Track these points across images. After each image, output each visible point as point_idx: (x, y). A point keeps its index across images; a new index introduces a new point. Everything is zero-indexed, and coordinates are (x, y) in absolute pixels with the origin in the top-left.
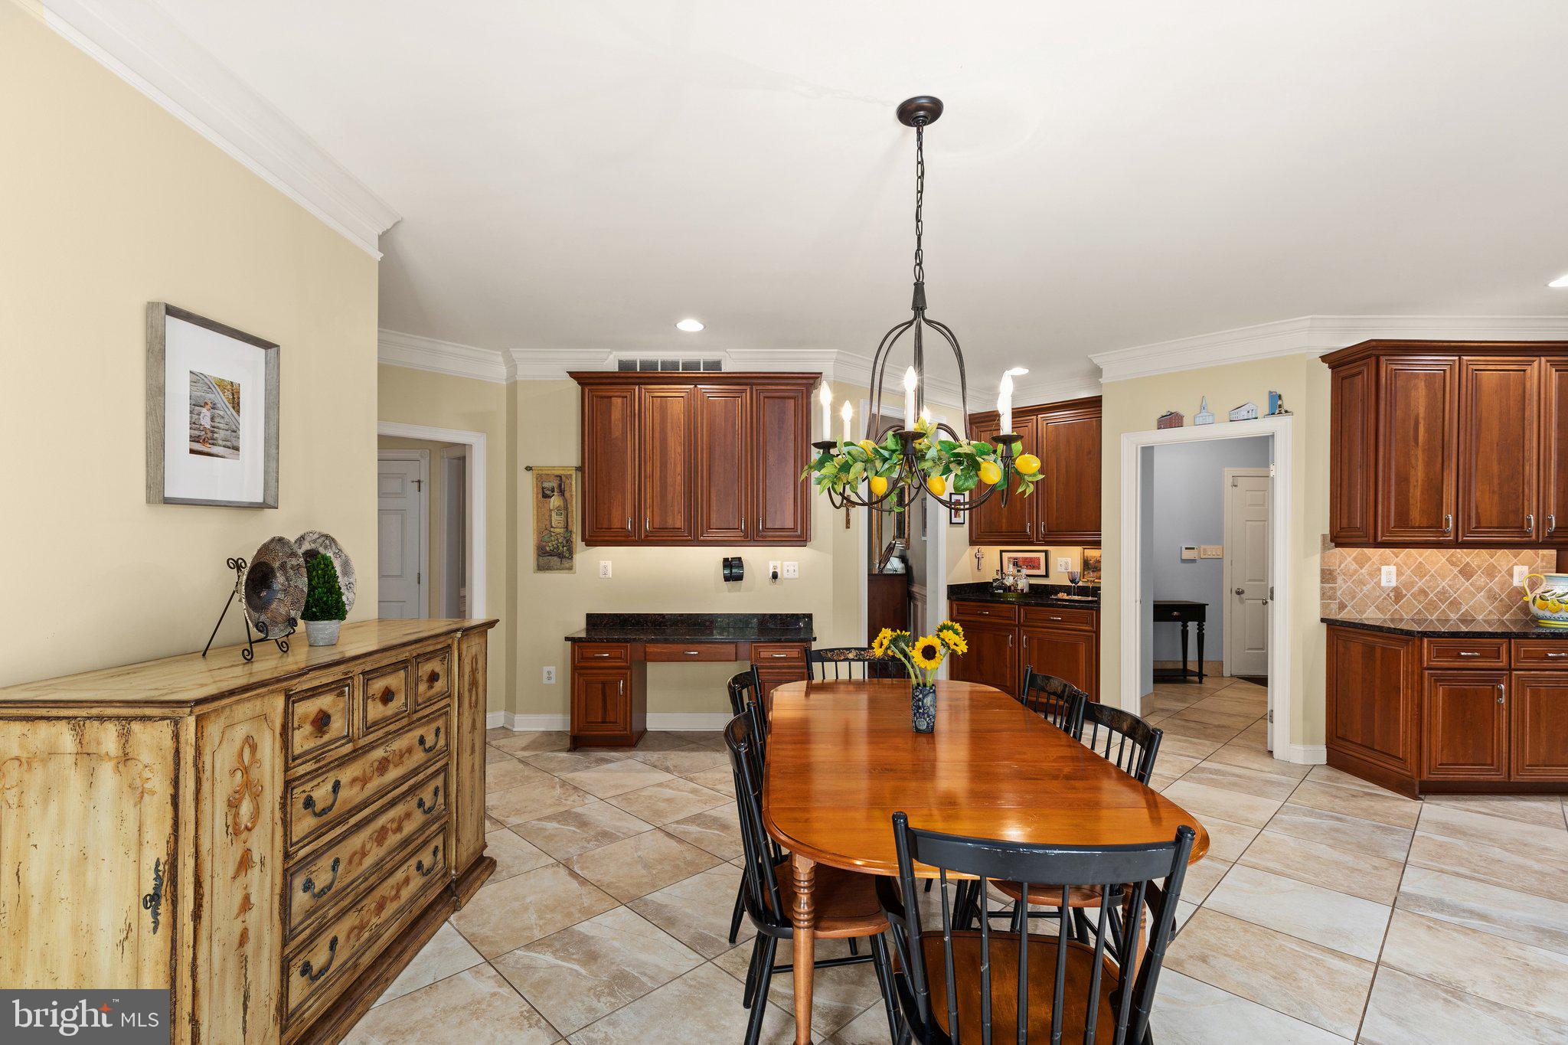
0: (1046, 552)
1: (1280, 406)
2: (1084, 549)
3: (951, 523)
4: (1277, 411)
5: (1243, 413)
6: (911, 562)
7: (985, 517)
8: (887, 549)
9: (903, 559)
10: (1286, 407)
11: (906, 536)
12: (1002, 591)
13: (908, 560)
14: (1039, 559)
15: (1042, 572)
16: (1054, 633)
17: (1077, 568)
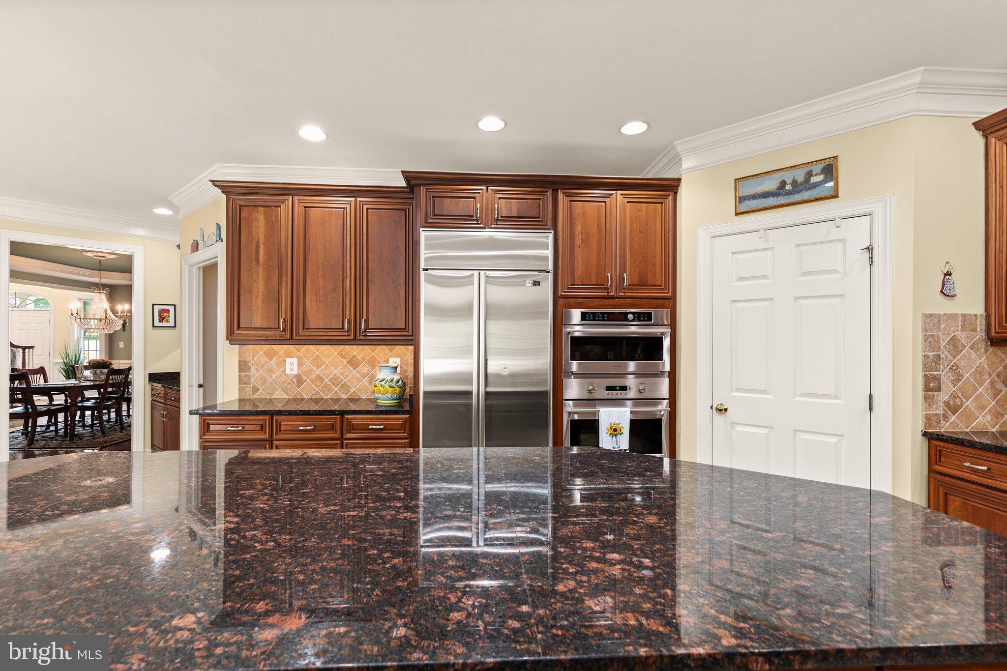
3: (153, 326)
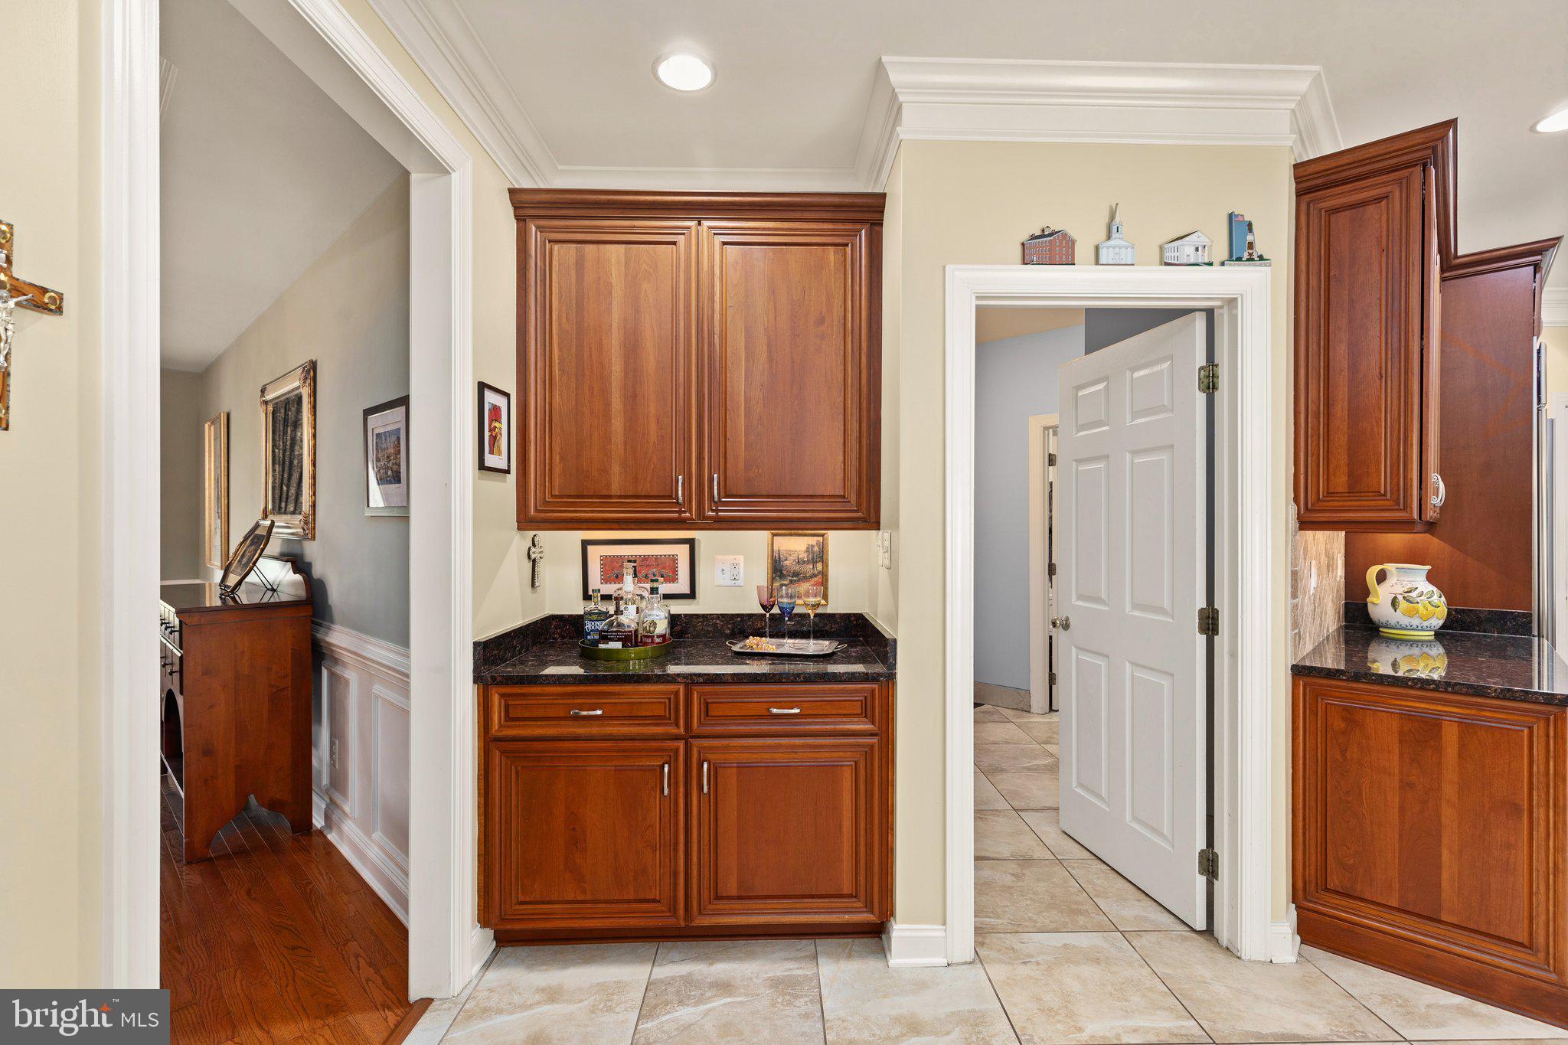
0: (691, 542)
1: (1251, 245)
2: (774, 535)
3: (482, 466)
4: (1246, 256)
5: (1187, 251)
6: (317, 571)
7: (562, 459)
8: (246, 539)
9: (297, 562)
10: (1259, 249)
11: (306, 507)
12: (618, 645)
13: (309, 565)
14: (674, 559)
15: (682, 586)
16: (779, 746)
17: (760, 575)
